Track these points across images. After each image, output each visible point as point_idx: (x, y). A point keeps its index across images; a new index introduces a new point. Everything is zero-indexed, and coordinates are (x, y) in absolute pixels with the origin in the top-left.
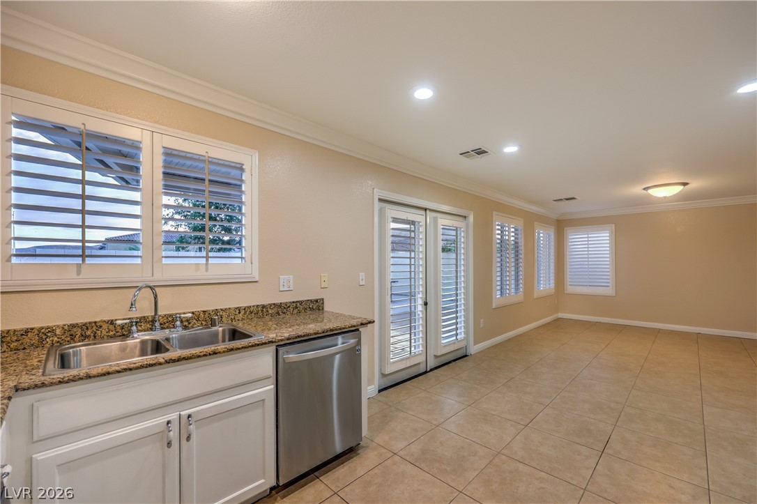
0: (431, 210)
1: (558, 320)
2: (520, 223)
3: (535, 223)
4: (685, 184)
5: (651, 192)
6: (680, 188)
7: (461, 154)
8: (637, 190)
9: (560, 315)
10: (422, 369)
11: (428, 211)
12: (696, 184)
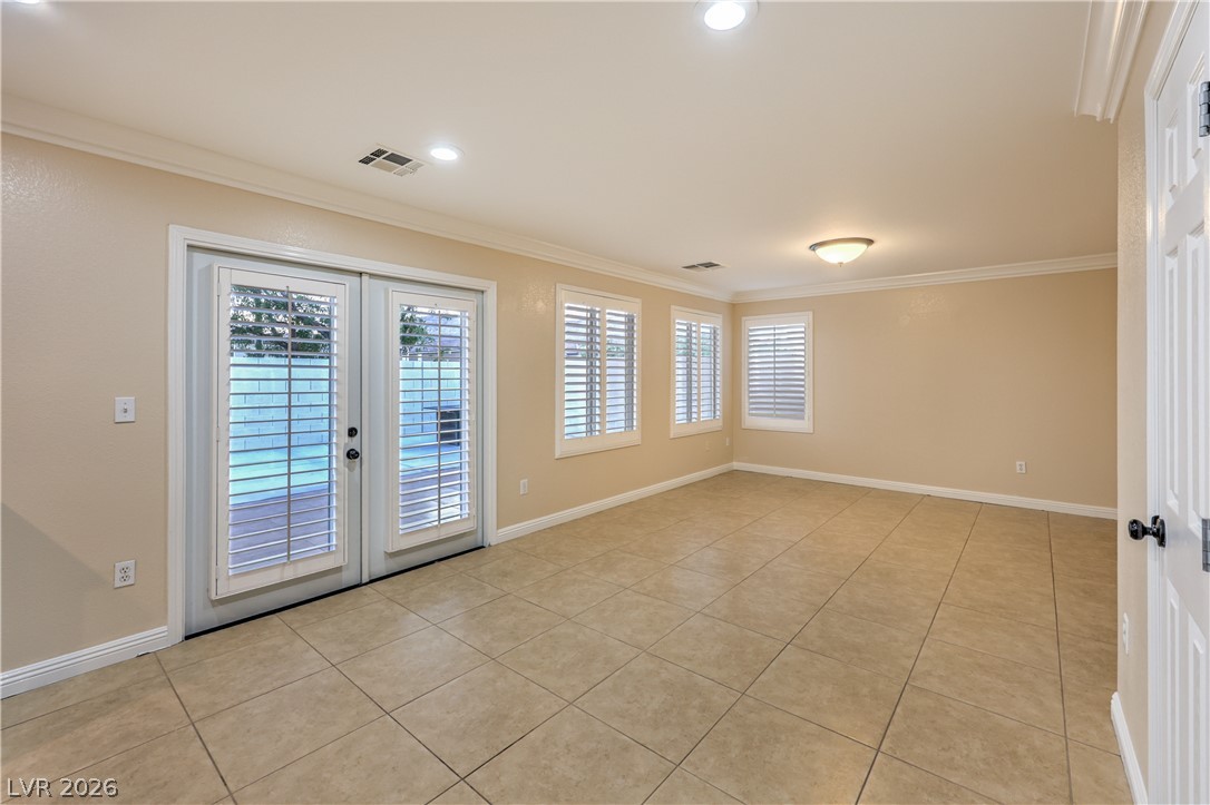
0: (372, 275)
1: (732, 473)
2: (635, 306)
3: (673, 307)
4: (870, 242)
5: (820, 252)
6: (862, 247)
7: (366, 161)
8: (799, 248)
9: (736, 465)
10: (349, 577)
11: (365, 278)
12: (886, 244)
